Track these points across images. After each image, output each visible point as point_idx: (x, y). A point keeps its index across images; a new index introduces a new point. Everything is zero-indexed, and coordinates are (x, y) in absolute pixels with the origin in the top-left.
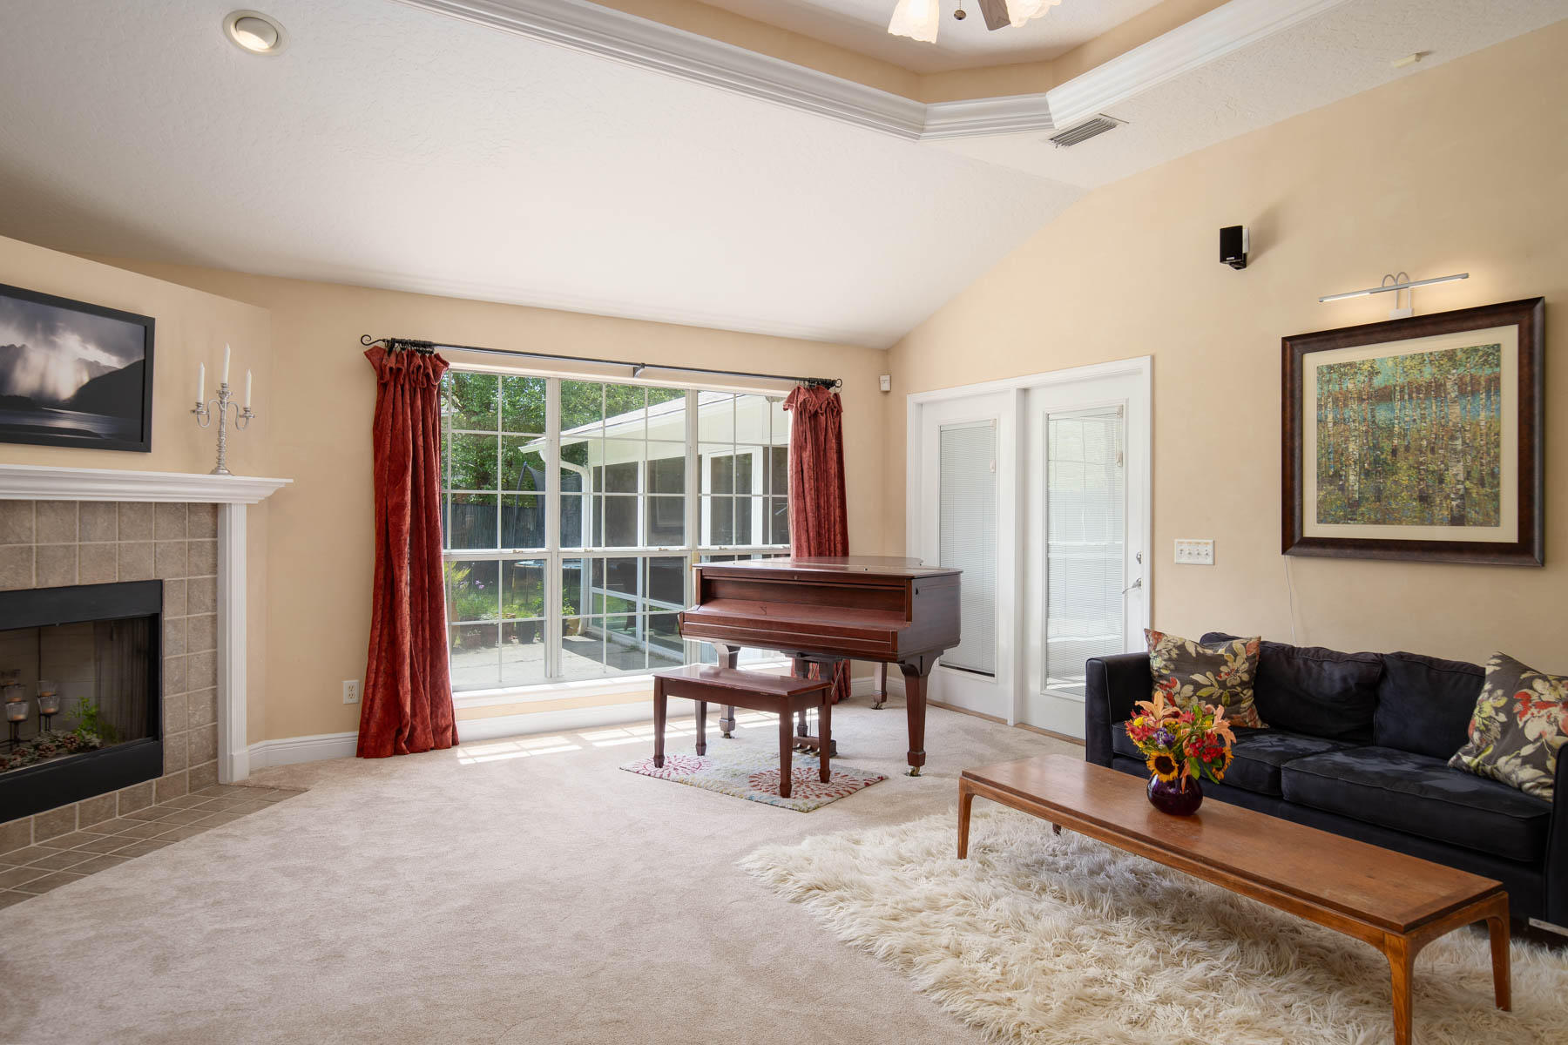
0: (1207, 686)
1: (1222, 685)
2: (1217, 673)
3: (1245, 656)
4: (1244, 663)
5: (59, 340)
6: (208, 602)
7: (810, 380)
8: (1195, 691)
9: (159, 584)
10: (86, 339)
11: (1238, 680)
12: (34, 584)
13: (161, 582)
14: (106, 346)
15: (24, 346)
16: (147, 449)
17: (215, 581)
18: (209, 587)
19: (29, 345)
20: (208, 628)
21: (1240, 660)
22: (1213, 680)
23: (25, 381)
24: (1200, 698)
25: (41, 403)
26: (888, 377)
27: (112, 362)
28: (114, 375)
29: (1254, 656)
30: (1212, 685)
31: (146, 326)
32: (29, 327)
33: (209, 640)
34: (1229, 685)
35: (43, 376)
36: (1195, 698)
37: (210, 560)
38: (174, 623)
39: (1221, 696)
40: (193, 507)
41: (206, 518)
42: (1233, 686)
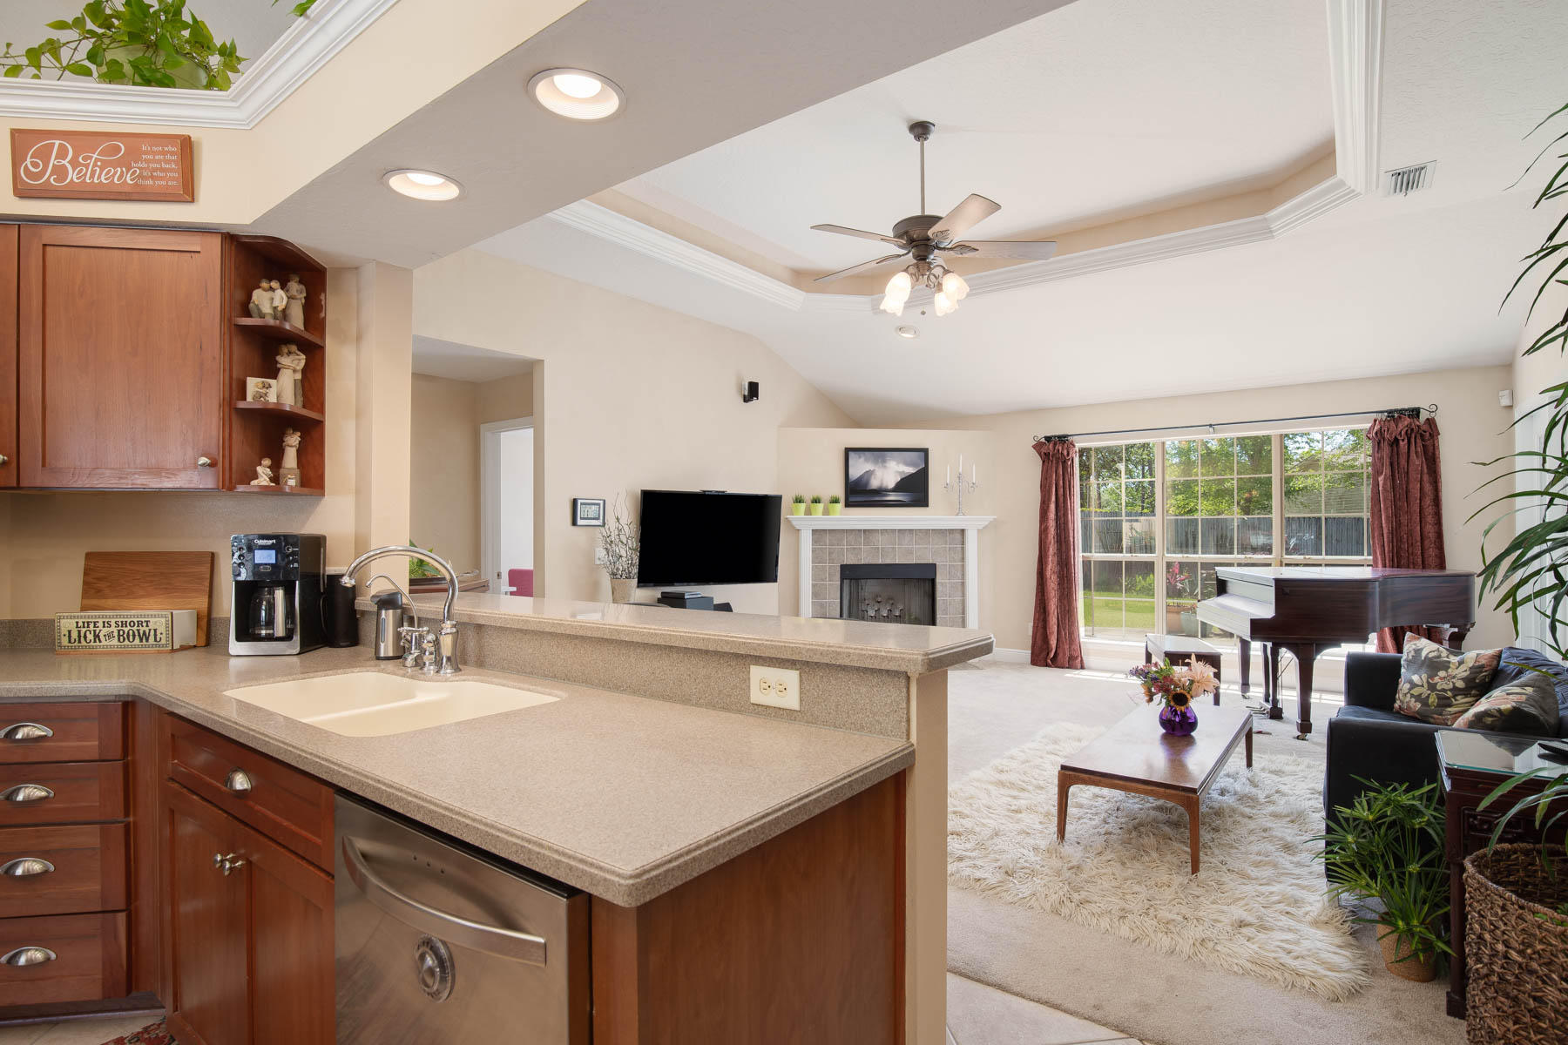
0: (1418, 686)
1: (1432, 687)
2: (1431, 677)
3: (1471, 665)
4: (1466, 671)
5: (888, 465)
6: (959, 574)
7: (1390, 412)
8: (1410, 689)
9: (934, 566)
10: (898, 463)
11: (1451, 686)
12: (880, 562)
13: (935, 564)
14: (907, 464)
15: (874, 470)
16: (928, 506)
17: (963, 566)
18: (960, 568)
19: (876, 469)
20: (960, 588)
21: (1463, 668)
22: (1425, 680)
23: (875, 483)
24: (1412, 696)
25: (880, 491)
26: (1507, 392)
27: (911, 470)
28: (911, 476)
29: (1482, 666)
30: (1422, 686)
31: (925, 451)
32: (876, 461)
33: (960, 594)
34: (1439, 687)
35: (882, 480)
36: (1409, 695)
37: (960, 556)
38: (942, 584)
39: (1428, 697)
40: (951, 531)
41: (958, 536)
42: (1444, 690)
